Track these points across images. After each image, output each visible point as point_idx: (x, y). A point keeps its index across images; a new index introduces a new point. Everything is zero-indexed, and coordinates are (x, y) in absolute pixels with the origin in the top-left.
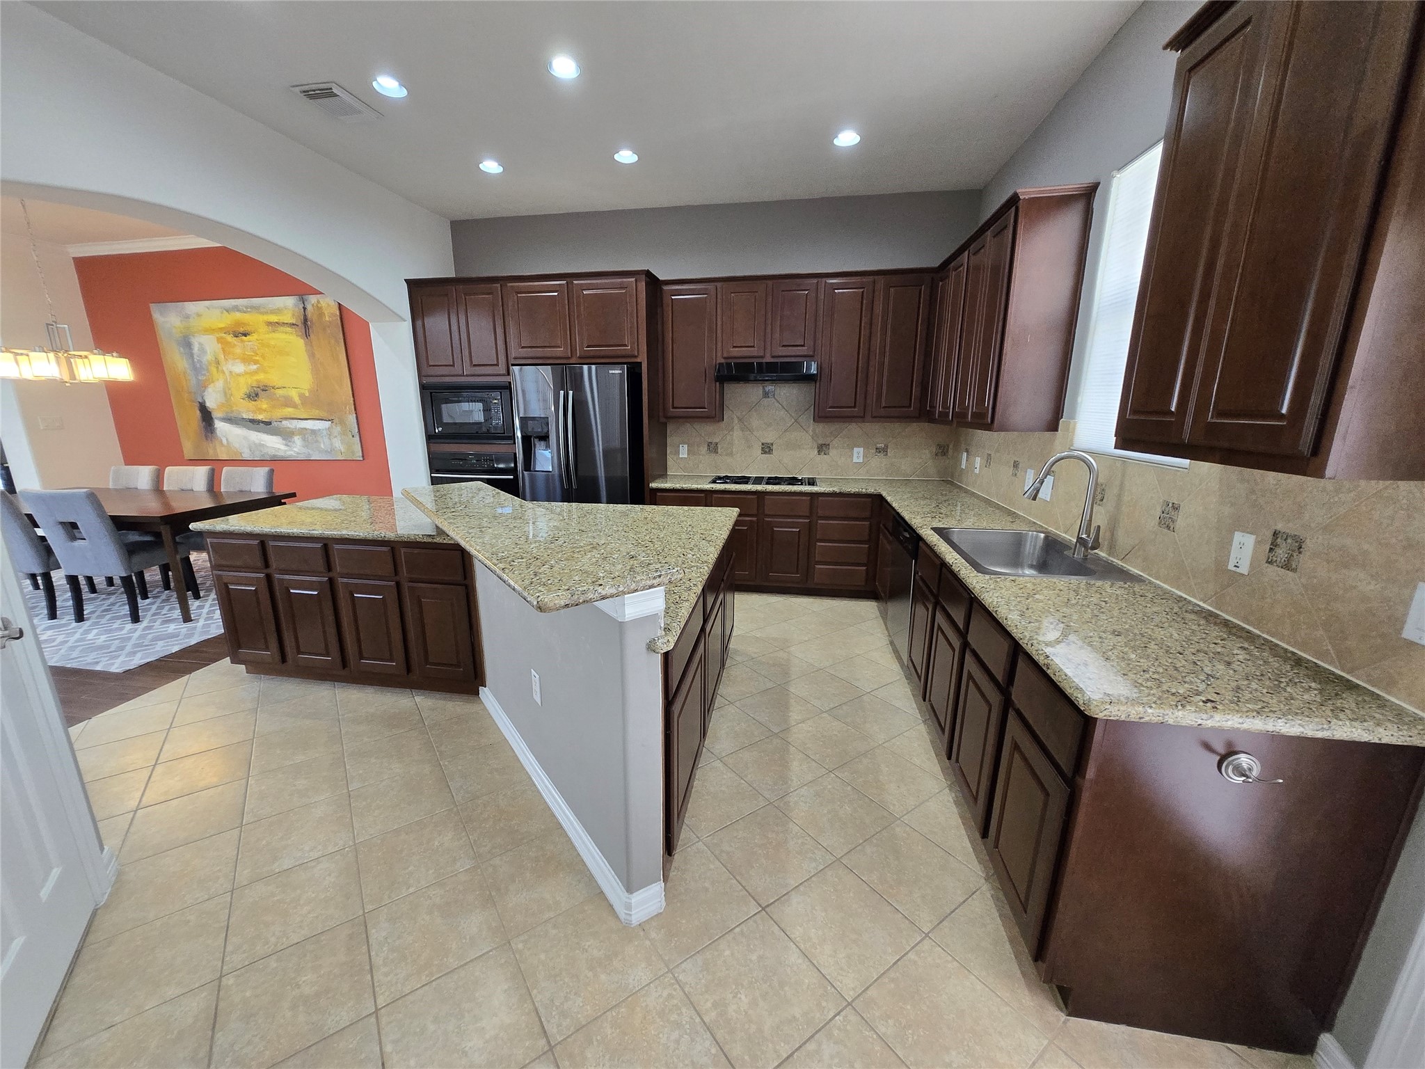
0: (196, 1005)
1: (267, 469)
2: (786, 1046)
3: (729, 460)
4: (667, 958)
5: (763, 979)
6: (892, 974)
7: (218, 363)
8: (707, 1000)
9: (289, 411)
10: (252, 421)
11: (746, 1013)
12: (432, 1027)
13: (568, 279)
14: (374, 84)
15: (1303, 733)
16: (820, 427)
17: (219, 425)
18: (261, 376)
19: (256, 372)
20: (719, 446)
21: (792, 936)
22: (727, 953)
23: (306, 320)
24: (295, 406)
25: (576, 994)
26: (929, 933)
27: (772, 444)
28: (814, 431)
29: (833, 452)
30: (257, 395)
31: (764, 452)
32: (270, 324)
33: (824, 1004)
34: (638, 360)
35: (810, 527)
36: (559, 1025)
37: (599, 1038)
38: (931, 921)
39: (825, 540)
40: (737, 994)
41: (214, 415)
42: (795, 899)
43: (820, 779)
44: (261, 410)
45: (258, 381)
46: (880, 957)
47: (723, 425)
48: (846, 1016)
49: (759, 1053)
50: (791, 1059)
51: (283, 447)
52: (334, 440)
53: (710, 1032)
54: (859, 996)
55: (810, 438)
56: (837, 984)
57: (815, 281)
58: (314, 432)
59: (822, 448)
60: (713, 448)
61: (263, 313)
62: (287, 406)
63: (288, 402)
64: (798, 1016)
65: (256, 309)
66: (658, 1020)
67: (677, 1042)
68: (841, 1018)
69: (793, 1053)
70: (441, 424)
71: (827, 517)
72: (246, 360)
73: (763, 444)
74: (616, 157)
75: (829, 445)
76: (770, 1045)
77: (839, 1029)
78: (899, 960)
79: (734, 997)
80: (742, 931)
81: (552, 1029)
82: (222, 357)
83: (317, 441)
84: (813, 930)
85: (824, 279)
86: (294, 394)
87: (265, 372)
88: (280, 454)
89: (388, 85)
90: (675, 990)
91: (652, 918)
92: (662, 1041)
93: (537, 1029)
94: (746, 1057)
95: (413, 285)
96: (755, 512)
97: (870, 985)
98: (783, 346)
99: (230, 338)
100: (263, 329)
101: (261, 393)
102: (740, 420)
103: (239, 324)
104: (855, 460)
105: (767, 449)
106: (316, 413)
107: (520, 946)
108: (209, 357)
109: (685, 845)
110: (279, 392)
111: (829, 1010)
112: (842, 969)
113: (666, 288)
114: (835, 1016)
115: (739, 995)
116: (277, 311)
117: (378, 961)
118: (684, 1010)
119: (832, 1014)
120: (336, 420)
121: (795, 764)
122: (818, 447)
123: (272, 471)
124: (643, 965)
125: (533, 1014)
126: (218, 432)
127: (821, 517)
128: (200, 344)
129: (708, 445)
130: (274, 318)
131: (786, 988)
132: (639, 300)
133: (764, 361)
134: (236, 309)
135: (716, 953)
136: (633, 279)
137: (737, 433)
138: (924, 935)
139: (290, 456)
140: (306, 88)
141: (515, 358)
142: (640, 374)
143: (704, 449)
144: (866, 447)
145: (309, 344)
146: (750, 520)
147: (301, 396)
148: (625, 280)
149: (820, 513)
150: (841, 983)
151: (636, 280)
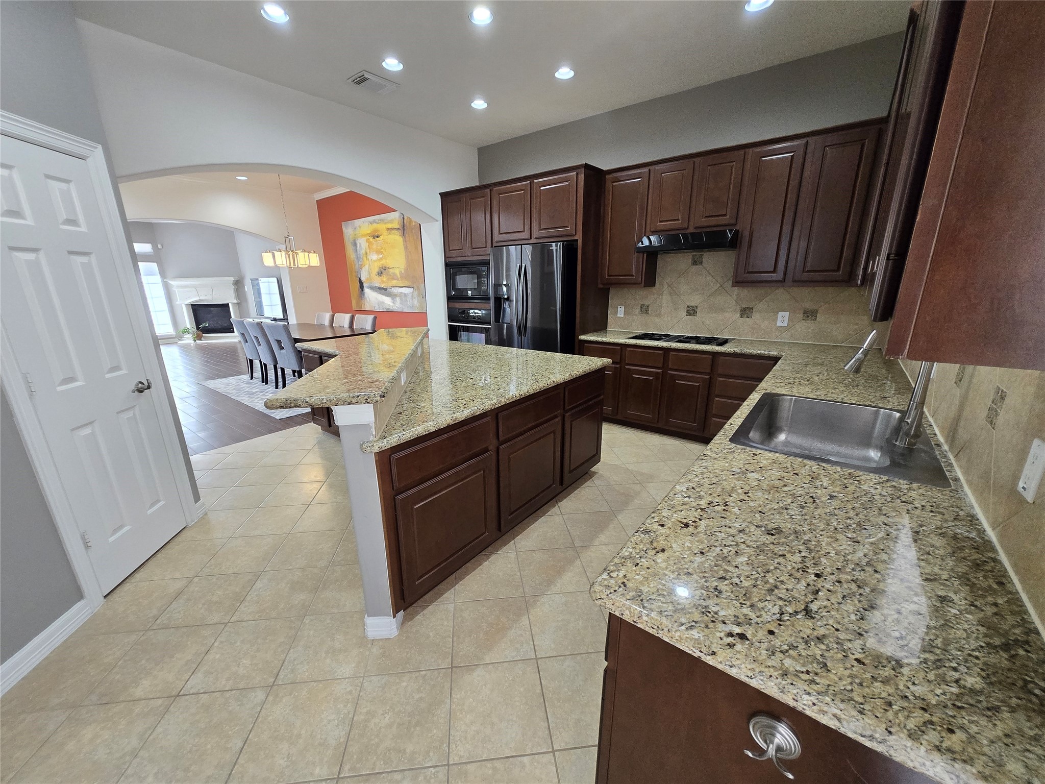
0: (179, 585)
1: (373, 316)
2: (383, 766)
3: (657, 320)
4: (368, 668)
5: (409, 713)
6: (498, 764)
7: (366, 253)
8: (366, 707)
9: (394, 282)
10: (380, 288)
11: (380, 728)
12: (238, 644)
13: (531, 180)
14: (384, 64)
15: (839, 729)
16: (745, 292)
17: (366, 290)
18: (383, 262)
19: (381, 259)
20: (650, 307)
21: (453, 696)
22: (404, 684)
23: (404, 225)
24: (398, 280)
25: (308, 662)
26: (557, 751)
27: (697, 307)
28: (738, 295)
29: (756, 316)
30: (382, 272)
31: (689, 314)
32: (388, 229)
33: (431, 754)
34: (576, 238)
35: (710, 384)
36: (286, 676)
37: (296, 694)
38: (566, 743)
39: (725, 396)
40: (386, 713)
41: (365, 285)
42: (480, 672)
43: (579, 593)
44: (383, 282)
45: (382, 265)
46: (501, 746)
47: (654, 290)
48: (437, 772)
49: (364, 759)
50: (378, 776)
51: (392, 304)
52: (414, 300)
53: (351, 728)
54: (460, 764)
55: (734, 302)
56: (453, 746)
57: (742, 152)
58: (405, 295)
59: (746, 312)
60: (645, 310)
61: (385, 223)
62: (393, 279)
63: (394, 277)
64: (408, 750)
65: (382, 220)
66: (332, 702)
67: (329, 721)
68: (433, 771)
69: (383, 773)
70: (455, 289)
71: (725, 375)
72: (378, 252)
73: (688, 307)
74: (557, 75)
75: (752, 309)
76: (375, 758)
77: (425, 778)
78: (513, 757)
79: (383, 714)
80: (425, 675)
81: (281, 676)
82: (368, 251)
83: (407, 301)
84: (471, 700)
85: (751, 150)
86: (397, 272)
87: (386, 259)
88: (391, 308)
89: (392, 64)
90: (356, 690)
91: (382, 639)
92: (322, 716)
93: (275, 672)
94: (355, 757)
95: (444, 196)
96: (661, 365)
97: (475, 762)
98: (706, 217)
99: (371, 239)
100: (385, 232)
101: (384, 272)
102: (669, 286)
103: (376, 230)
104: (779, 324)
105: (692, 311)
106: (407, 283)
107: (307, 622)
108: (363, 251)
109: (442, 601)
110: (391, 270)
111: (431, 760)
112: (466, 738)
113: (607, 177)
114: (431, 767)
115: (386, 715)
116: (391, 222)
117: (248, 598)
118: (349, 705)
119: (430, 764)
120: (416, 288)
121: (570, 574)
122: (741, 311)
123: (375, 318)
124: (353, 665)
125: (281, 662)
126: (366, 295)
127: (721, 375)
128: (360, 244)
129: (641, 307)
130: (390, 226)
131: (418, 728)
132: (579, 189)
133: (688, 231)
134: (374, 222)
135: (398, 681)
136: (575, 173)
137: (666, 298)
138: (551, 750)
139: (395, 309)
140: (353, 78)
141: (497, 242)
142: (576, 249)
143: (637, 311)
144: (792, 311)
145: (405, 241)
146: (656, 372)
147: (401, 273)
148: (569, 174)
149: (720, 371)
150: (456, 747)
151: (577, 174)
